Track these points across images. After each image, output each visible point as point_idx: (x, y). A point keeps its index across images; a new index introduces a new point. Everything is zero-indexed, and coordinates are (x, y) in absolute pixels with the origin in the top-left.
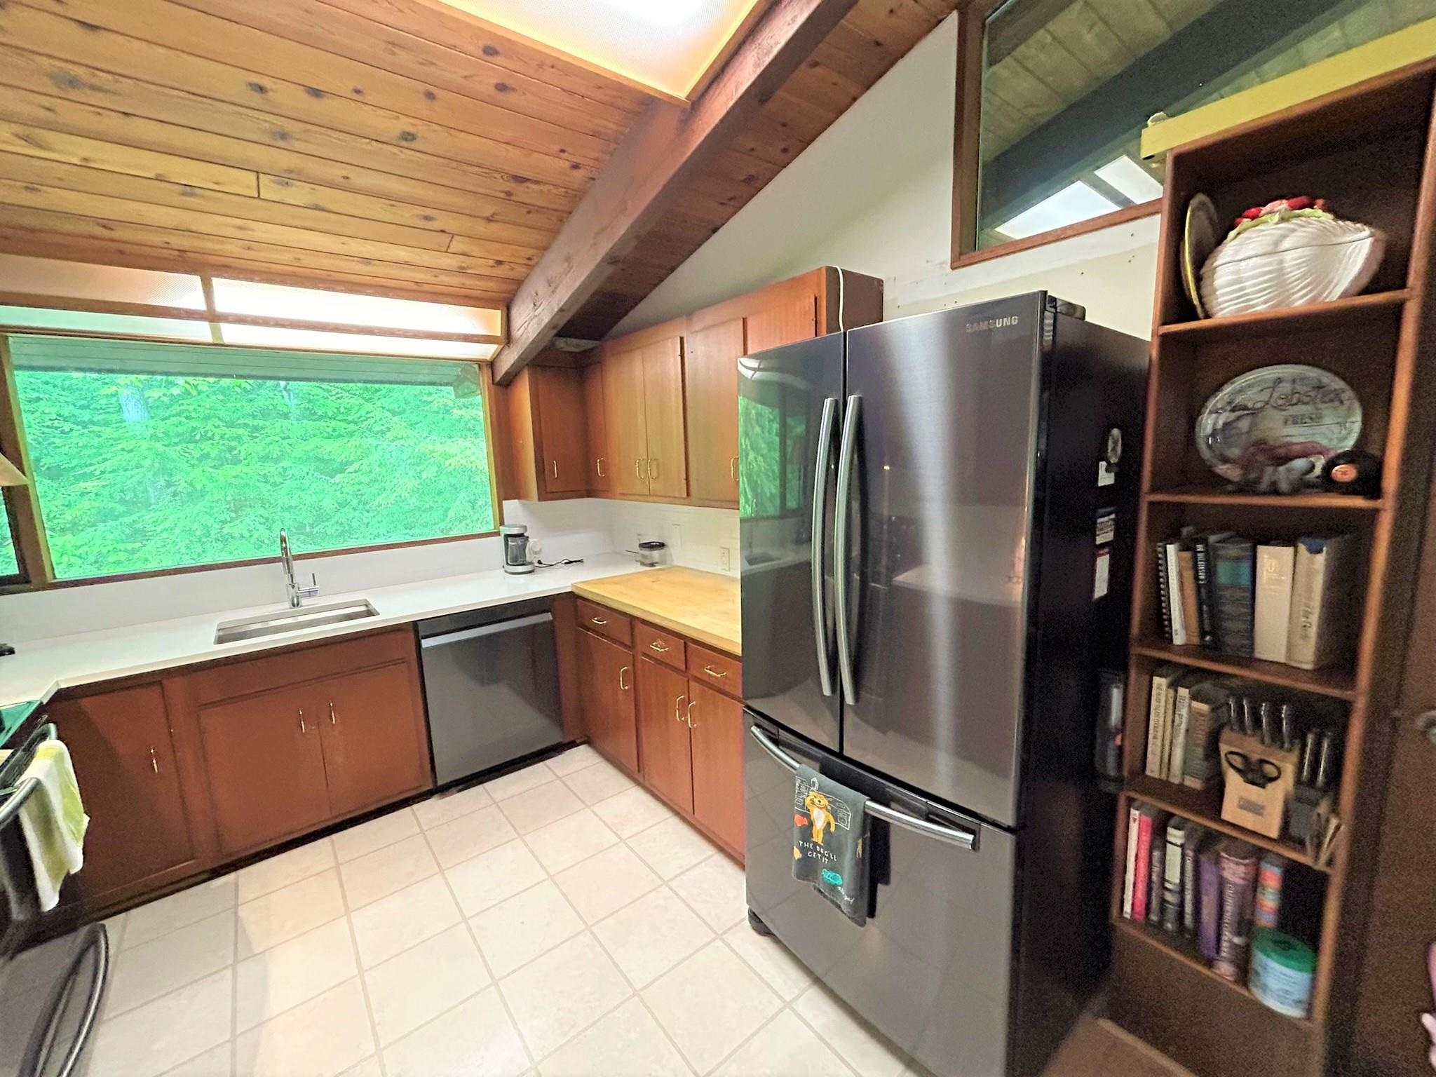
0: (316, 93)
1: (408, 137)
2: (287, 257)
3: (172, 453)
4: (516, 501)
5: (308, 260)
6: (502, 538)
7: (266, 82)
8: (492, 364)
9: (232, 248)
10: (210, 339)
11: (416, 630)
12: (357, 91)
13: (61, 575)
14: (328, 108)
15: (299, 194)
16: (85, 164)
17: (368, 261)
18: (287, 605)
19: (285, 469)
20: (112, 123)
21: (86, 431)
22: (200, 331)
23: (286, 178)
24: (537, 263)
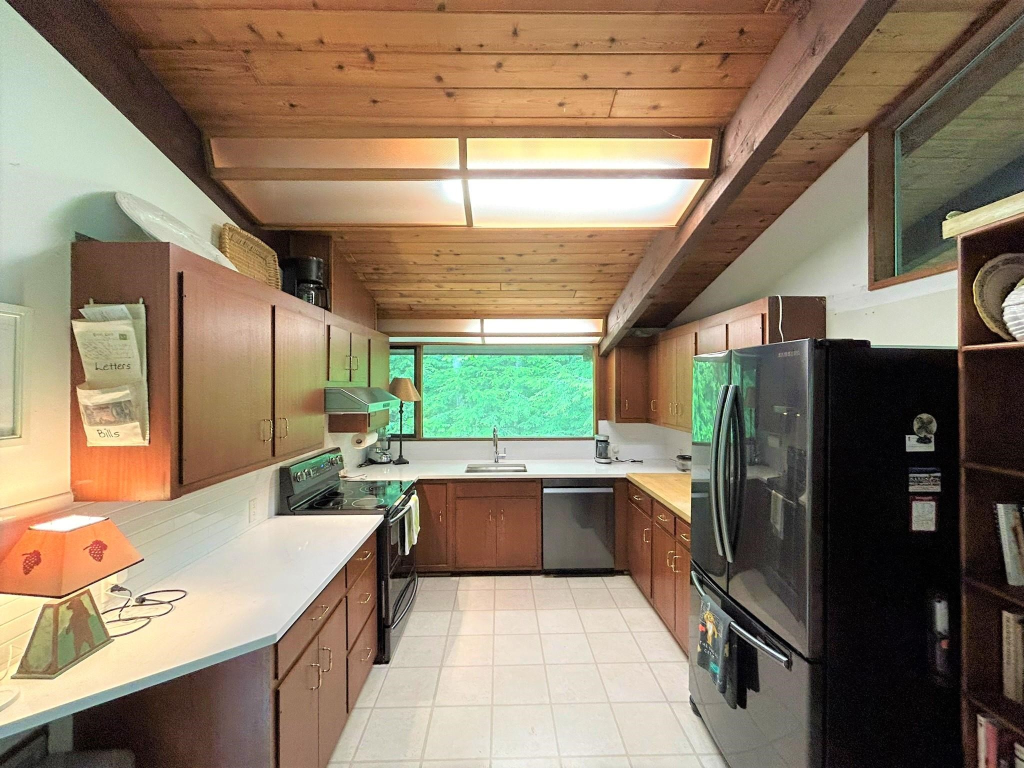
0: (521, 255)
1: (554, 260)
2: (509, 308)
3: (467, 383)
4: (606, 421)
5: (517, 308)
6: (594, 442)
7: (504, 256)
8: (598, 346)
9: (492, 308)
10: (481, 343)
11: (542, 482)
12: (535, 251)
13: (426, 436)
14: (525, 259)
15: (515, 287)
16: (452, 290)
17: (541, 305)
18: (493, 461)
19: (509, 393)
20: (460, 277)
21: (439, 371)
22: (477, 340)
23: (509, 282)
24: (619, 297)
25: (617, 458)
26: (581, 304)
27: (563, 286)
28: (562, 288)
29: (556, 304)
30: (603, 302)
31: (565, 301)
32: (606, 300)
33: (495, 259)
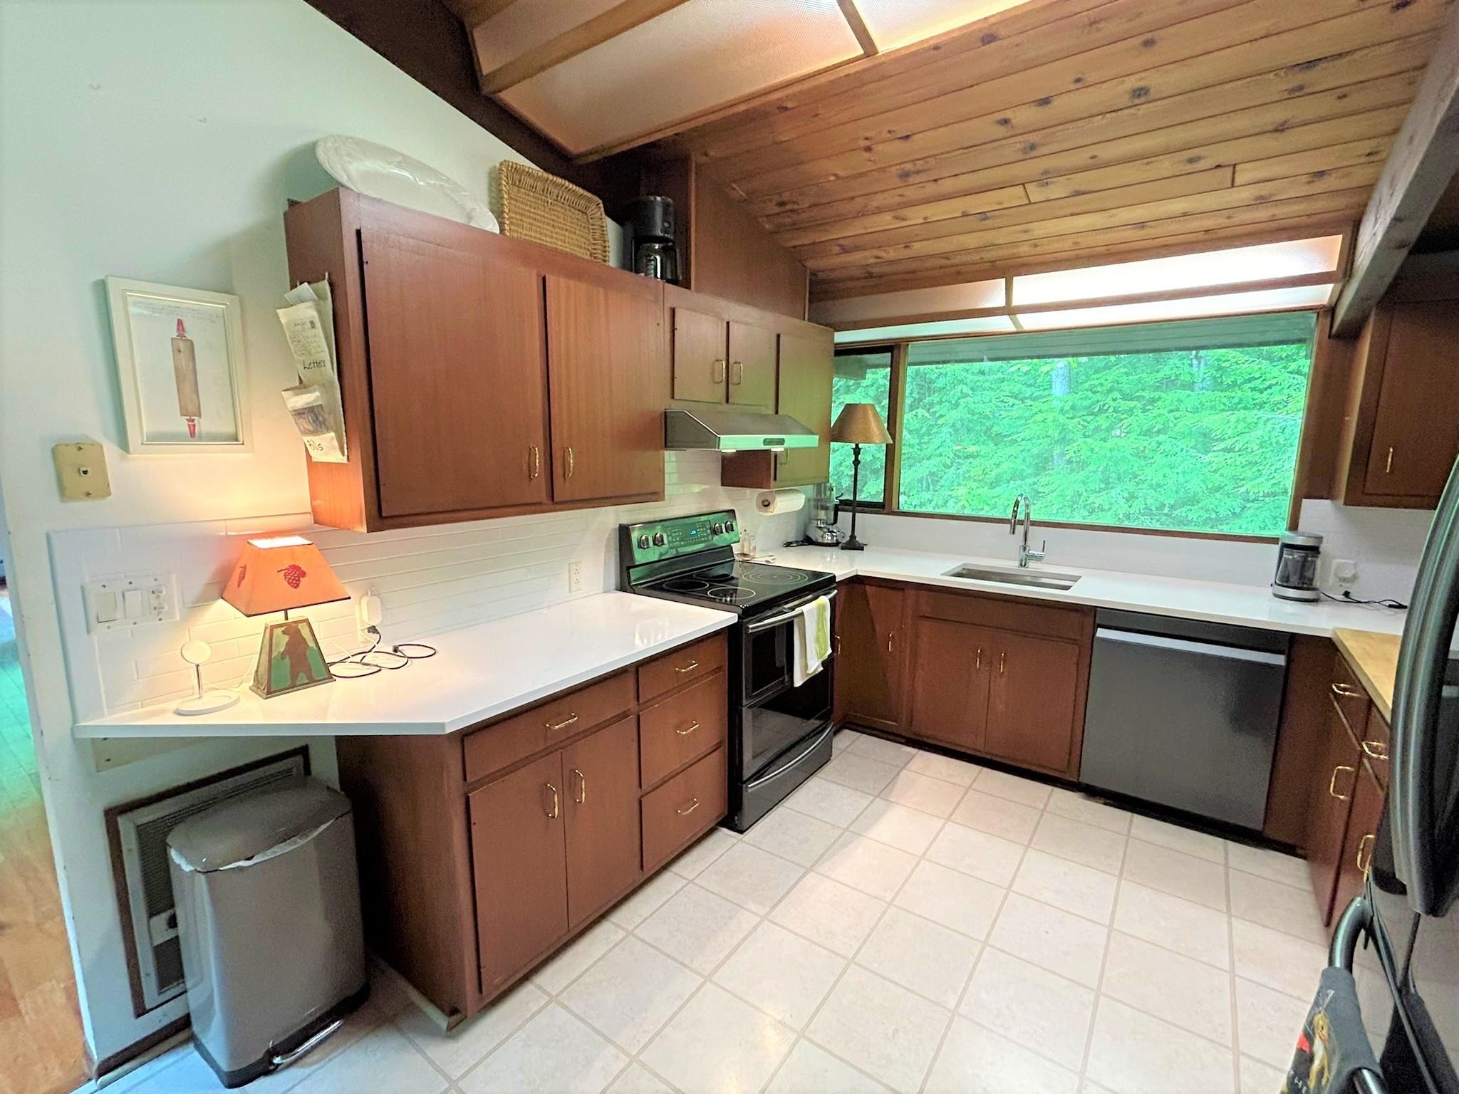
0: (1045, 102)
1: (1140, 92)
8: (1331, 310)
9: (1025, 249)
11: (1093, 615)
12: (1078, 80)
14: (1062, 106)
15: (1058, 189)
16: (927, 222)
18: (1017, 564)
23: (1044, 179)
25: (1347, 594)
26: (1262, 200)
27: (1191, 161)
28: (1190, 168)
29: (1184, 215)
30: (1331, 183)
31: (1210, 201)
32: (1345, 176)
33: (985, 128)
